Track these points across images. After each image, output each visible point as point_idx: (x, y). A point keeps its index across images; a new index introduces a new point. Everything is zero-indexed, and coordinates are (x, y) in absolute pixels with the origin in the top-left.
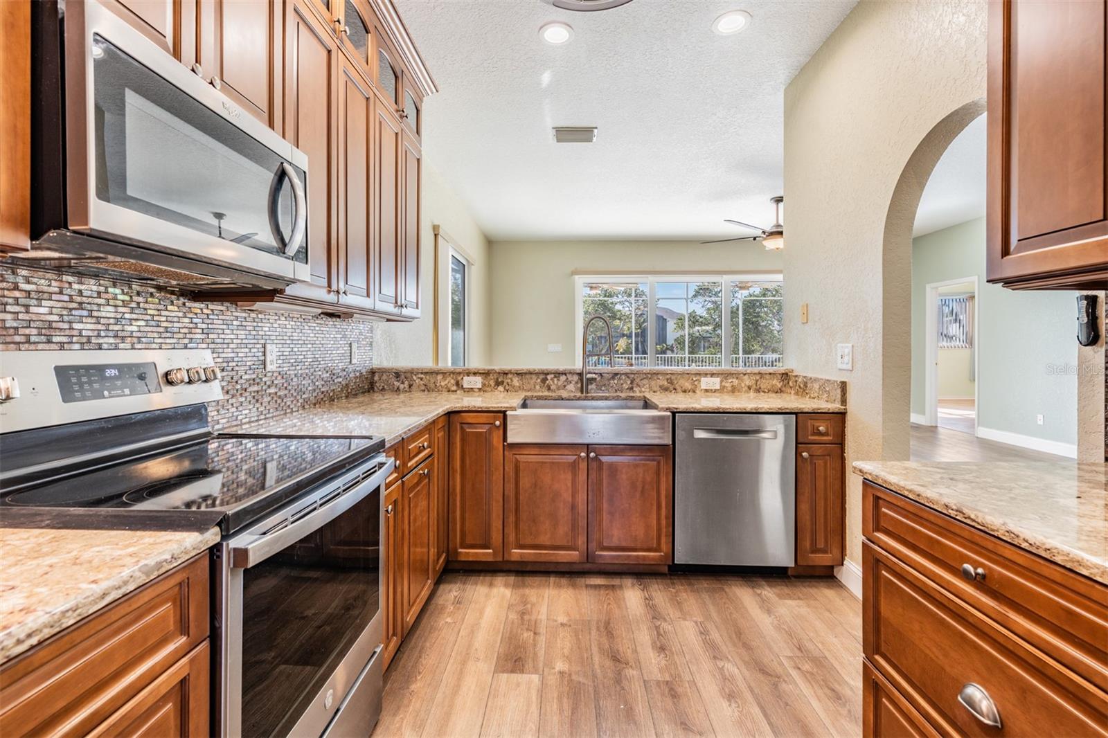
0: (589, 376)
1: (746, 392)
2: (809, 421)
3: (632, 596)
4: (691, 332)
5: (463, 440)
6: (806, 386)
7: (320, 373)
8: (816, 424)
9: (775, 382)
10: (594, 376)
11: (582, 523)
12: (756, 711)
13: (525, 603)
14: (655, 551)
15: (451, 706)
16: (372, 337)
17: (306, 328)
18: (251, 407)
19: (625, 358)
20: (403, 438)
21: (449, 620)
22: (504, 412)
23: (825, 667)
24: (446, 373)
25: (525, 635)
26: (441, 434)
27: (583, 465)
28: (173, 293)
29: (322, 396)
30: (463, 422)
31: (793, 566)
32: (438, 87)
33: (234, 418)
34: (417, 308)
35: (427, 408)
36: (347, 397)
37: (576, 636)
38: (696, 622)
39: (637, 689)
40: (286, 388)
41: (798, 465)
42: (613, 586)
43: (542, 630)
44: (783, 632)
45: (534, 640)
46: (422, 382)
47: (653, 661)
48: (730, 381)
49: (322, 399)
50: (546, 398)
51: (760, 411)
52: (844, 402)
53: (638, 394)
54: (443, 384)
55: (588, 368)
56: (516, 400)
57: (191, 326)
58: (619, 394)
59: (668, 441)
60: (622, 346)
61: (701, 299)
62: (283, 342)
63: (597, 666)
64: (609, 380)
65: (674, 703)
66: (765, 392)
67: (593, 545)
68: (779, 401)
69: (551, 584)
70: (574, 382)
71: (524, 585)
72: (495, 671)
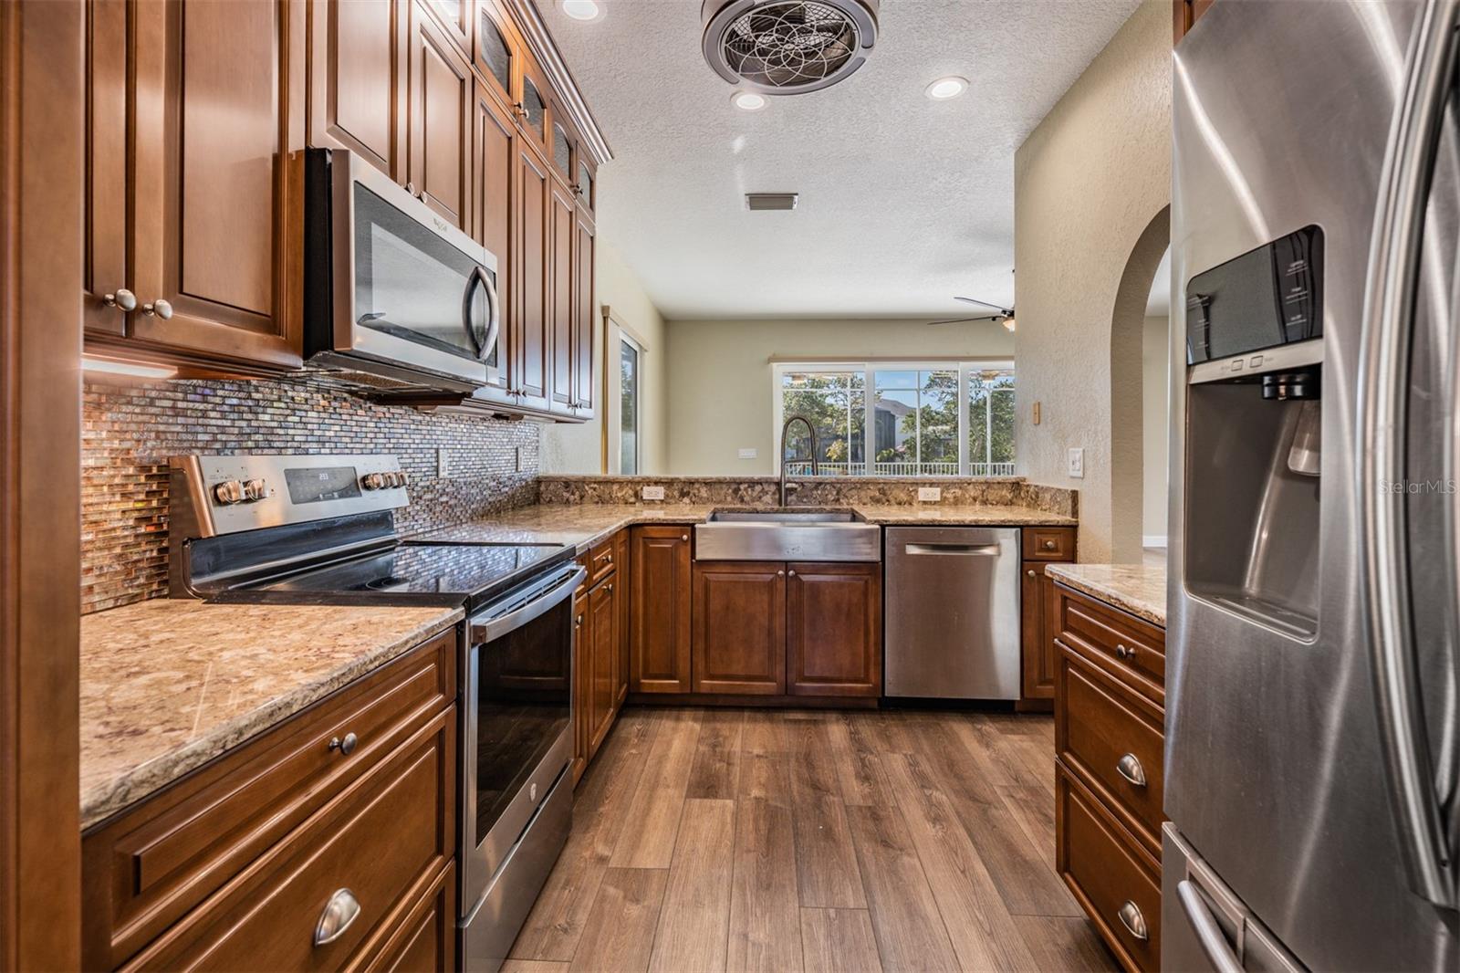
0: (789, 485)
1: (970, 504)
2: (1036, 536)
3: (837, 732)
4: (925, 432)
5: (646, 556)
6: (1037, 497)
7: (487, 481)
8: (1044, 539)
9: (1004, 492)
10: (794, 485)
11: (781, 651)
12: (961, 832)
13: (717, 736)
14: (864, 682)
15: (643, 825)
16: (538, 441)
17: (475, 431)
18: (425, 516)
19: (839, 467)
20: (589, 549)
21: (634, 751)
22: (692, 526)
23: (1041, 795)
24: (622, 483)
25: (718, 765)
26: (622, 549)
27: (781, 585)
28: (361, 397)
29: (489, 507)
30: (646, 536)
31: (1019, 699)
32: (615, 155)
33: (411, 527)
34: (591, 407)
35: (607, 520)
36: (513, 508)
37: (773, 766)
38: (905, 755)
39: (838, 815)
40: (456, 497)
41: (1024, 585)
42: (815, 720)
43: (737, 761)
44: (1001, 764)
45: (728, 770)
46: (595, 493)
47: (856, 789)
48: (952, 491)
49: (489, 510)
50: (739, 511)
51: (980, 523)
52: (1075, 513)
53: (845, 507)
54: (619, 495)
55: (787, 476)
56: (705, 513)
57: (376, 430)
58: (823, 506)
59: (876, 557)
60: (835, 452)
61: (937, 390)
62: (453, 446)
63: (795, 793)
64: (812, 490)
65: (876, 825)
66: (993, 504)
67: (792, 676)
68: (1006, 513)
69: (746, 718)
70: (770, 493)
71: (715, 720)
72: (687, 797)
